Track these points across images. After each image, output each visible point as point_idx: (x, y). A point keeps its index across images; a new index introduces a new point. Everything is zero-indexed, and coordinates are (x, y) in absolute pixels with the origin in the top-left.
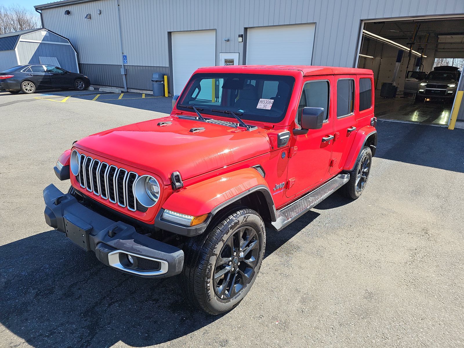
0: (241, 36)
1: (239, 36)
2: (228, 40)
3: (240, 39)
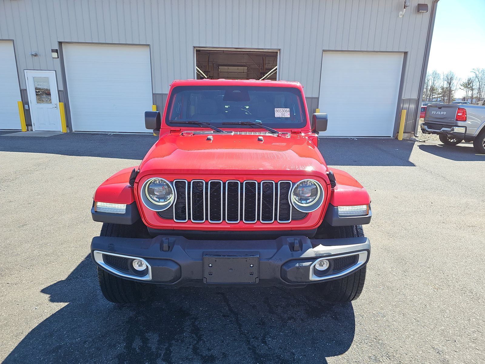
0: (56, 51)
1: (53, 51)
2: (36, 55)
3: (55, 55)
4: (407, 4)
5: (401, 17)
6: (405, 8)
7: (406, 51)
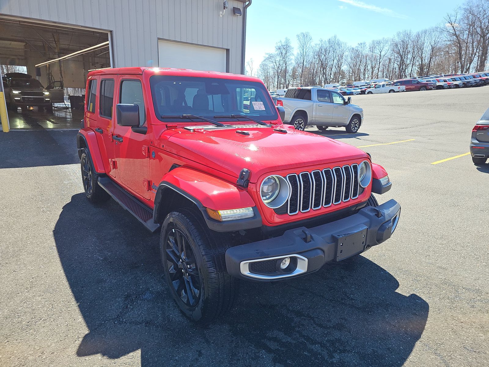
4: (227, 5)
5: (221, 16)
6: (224, 9)
7: (228, 48)
